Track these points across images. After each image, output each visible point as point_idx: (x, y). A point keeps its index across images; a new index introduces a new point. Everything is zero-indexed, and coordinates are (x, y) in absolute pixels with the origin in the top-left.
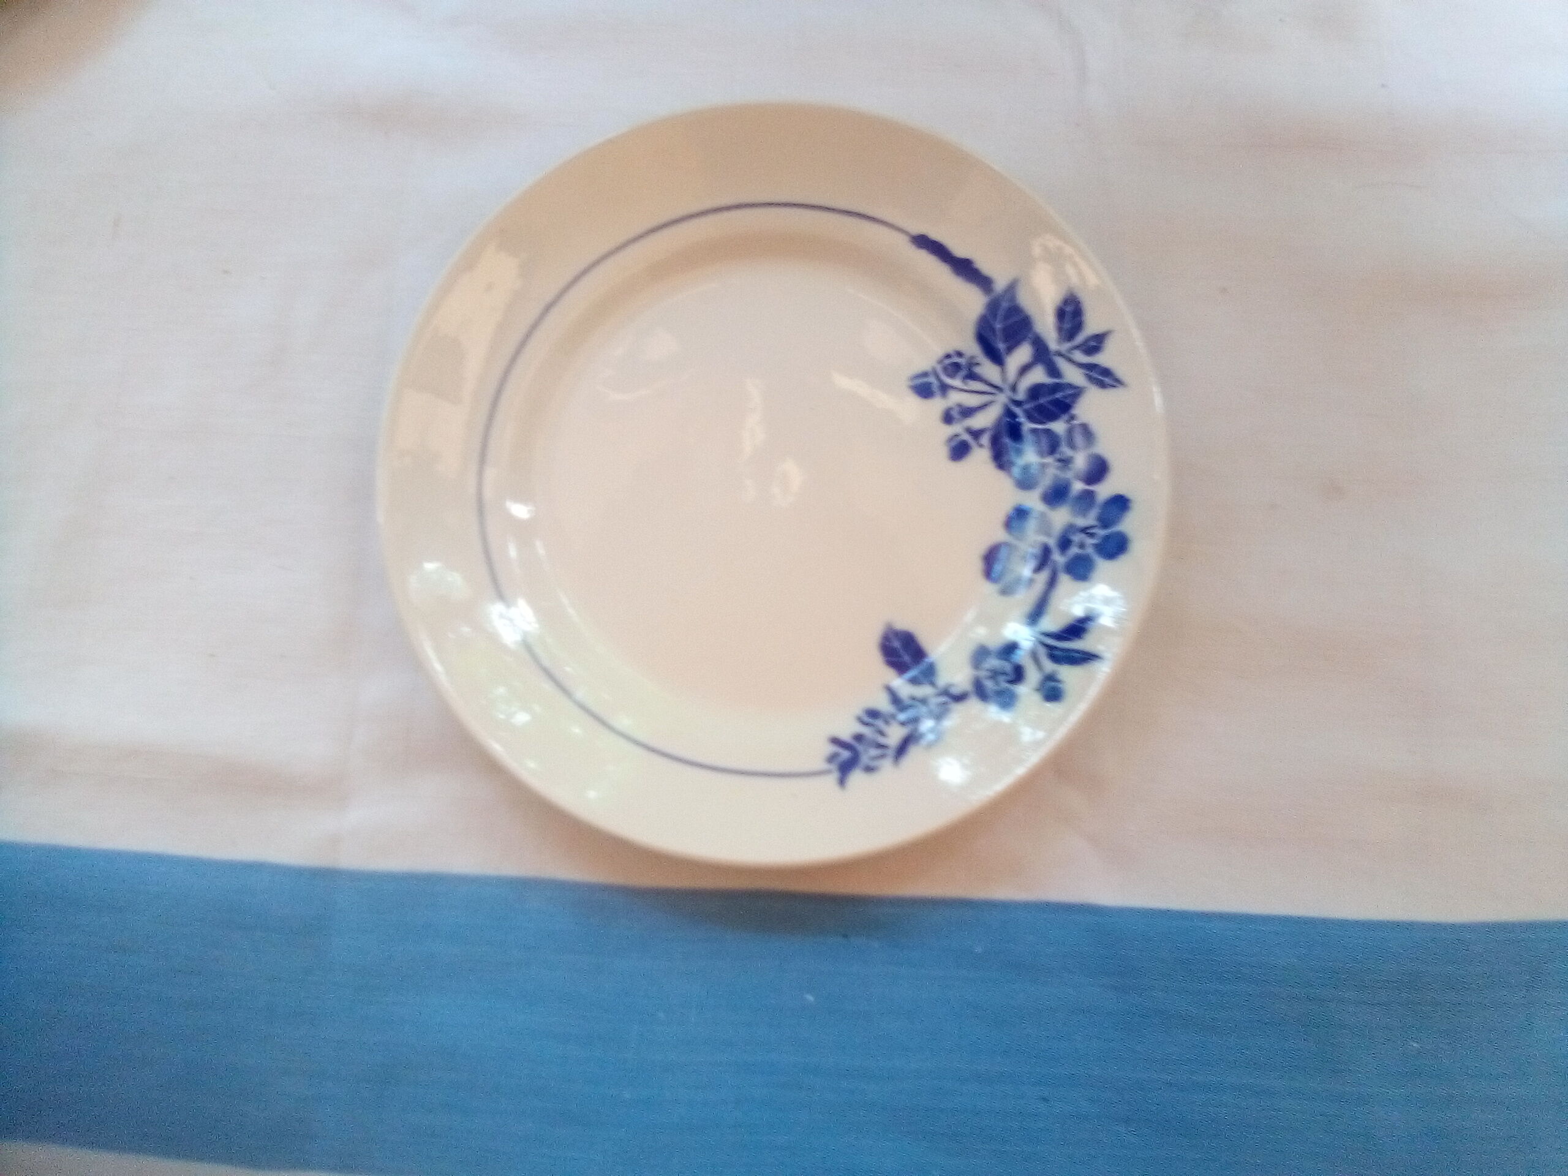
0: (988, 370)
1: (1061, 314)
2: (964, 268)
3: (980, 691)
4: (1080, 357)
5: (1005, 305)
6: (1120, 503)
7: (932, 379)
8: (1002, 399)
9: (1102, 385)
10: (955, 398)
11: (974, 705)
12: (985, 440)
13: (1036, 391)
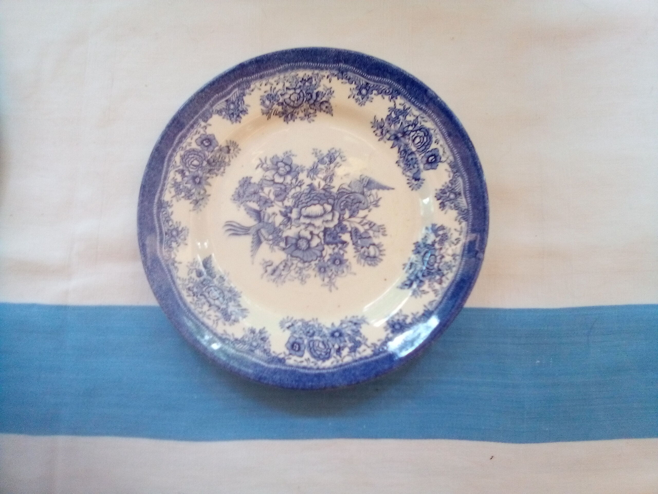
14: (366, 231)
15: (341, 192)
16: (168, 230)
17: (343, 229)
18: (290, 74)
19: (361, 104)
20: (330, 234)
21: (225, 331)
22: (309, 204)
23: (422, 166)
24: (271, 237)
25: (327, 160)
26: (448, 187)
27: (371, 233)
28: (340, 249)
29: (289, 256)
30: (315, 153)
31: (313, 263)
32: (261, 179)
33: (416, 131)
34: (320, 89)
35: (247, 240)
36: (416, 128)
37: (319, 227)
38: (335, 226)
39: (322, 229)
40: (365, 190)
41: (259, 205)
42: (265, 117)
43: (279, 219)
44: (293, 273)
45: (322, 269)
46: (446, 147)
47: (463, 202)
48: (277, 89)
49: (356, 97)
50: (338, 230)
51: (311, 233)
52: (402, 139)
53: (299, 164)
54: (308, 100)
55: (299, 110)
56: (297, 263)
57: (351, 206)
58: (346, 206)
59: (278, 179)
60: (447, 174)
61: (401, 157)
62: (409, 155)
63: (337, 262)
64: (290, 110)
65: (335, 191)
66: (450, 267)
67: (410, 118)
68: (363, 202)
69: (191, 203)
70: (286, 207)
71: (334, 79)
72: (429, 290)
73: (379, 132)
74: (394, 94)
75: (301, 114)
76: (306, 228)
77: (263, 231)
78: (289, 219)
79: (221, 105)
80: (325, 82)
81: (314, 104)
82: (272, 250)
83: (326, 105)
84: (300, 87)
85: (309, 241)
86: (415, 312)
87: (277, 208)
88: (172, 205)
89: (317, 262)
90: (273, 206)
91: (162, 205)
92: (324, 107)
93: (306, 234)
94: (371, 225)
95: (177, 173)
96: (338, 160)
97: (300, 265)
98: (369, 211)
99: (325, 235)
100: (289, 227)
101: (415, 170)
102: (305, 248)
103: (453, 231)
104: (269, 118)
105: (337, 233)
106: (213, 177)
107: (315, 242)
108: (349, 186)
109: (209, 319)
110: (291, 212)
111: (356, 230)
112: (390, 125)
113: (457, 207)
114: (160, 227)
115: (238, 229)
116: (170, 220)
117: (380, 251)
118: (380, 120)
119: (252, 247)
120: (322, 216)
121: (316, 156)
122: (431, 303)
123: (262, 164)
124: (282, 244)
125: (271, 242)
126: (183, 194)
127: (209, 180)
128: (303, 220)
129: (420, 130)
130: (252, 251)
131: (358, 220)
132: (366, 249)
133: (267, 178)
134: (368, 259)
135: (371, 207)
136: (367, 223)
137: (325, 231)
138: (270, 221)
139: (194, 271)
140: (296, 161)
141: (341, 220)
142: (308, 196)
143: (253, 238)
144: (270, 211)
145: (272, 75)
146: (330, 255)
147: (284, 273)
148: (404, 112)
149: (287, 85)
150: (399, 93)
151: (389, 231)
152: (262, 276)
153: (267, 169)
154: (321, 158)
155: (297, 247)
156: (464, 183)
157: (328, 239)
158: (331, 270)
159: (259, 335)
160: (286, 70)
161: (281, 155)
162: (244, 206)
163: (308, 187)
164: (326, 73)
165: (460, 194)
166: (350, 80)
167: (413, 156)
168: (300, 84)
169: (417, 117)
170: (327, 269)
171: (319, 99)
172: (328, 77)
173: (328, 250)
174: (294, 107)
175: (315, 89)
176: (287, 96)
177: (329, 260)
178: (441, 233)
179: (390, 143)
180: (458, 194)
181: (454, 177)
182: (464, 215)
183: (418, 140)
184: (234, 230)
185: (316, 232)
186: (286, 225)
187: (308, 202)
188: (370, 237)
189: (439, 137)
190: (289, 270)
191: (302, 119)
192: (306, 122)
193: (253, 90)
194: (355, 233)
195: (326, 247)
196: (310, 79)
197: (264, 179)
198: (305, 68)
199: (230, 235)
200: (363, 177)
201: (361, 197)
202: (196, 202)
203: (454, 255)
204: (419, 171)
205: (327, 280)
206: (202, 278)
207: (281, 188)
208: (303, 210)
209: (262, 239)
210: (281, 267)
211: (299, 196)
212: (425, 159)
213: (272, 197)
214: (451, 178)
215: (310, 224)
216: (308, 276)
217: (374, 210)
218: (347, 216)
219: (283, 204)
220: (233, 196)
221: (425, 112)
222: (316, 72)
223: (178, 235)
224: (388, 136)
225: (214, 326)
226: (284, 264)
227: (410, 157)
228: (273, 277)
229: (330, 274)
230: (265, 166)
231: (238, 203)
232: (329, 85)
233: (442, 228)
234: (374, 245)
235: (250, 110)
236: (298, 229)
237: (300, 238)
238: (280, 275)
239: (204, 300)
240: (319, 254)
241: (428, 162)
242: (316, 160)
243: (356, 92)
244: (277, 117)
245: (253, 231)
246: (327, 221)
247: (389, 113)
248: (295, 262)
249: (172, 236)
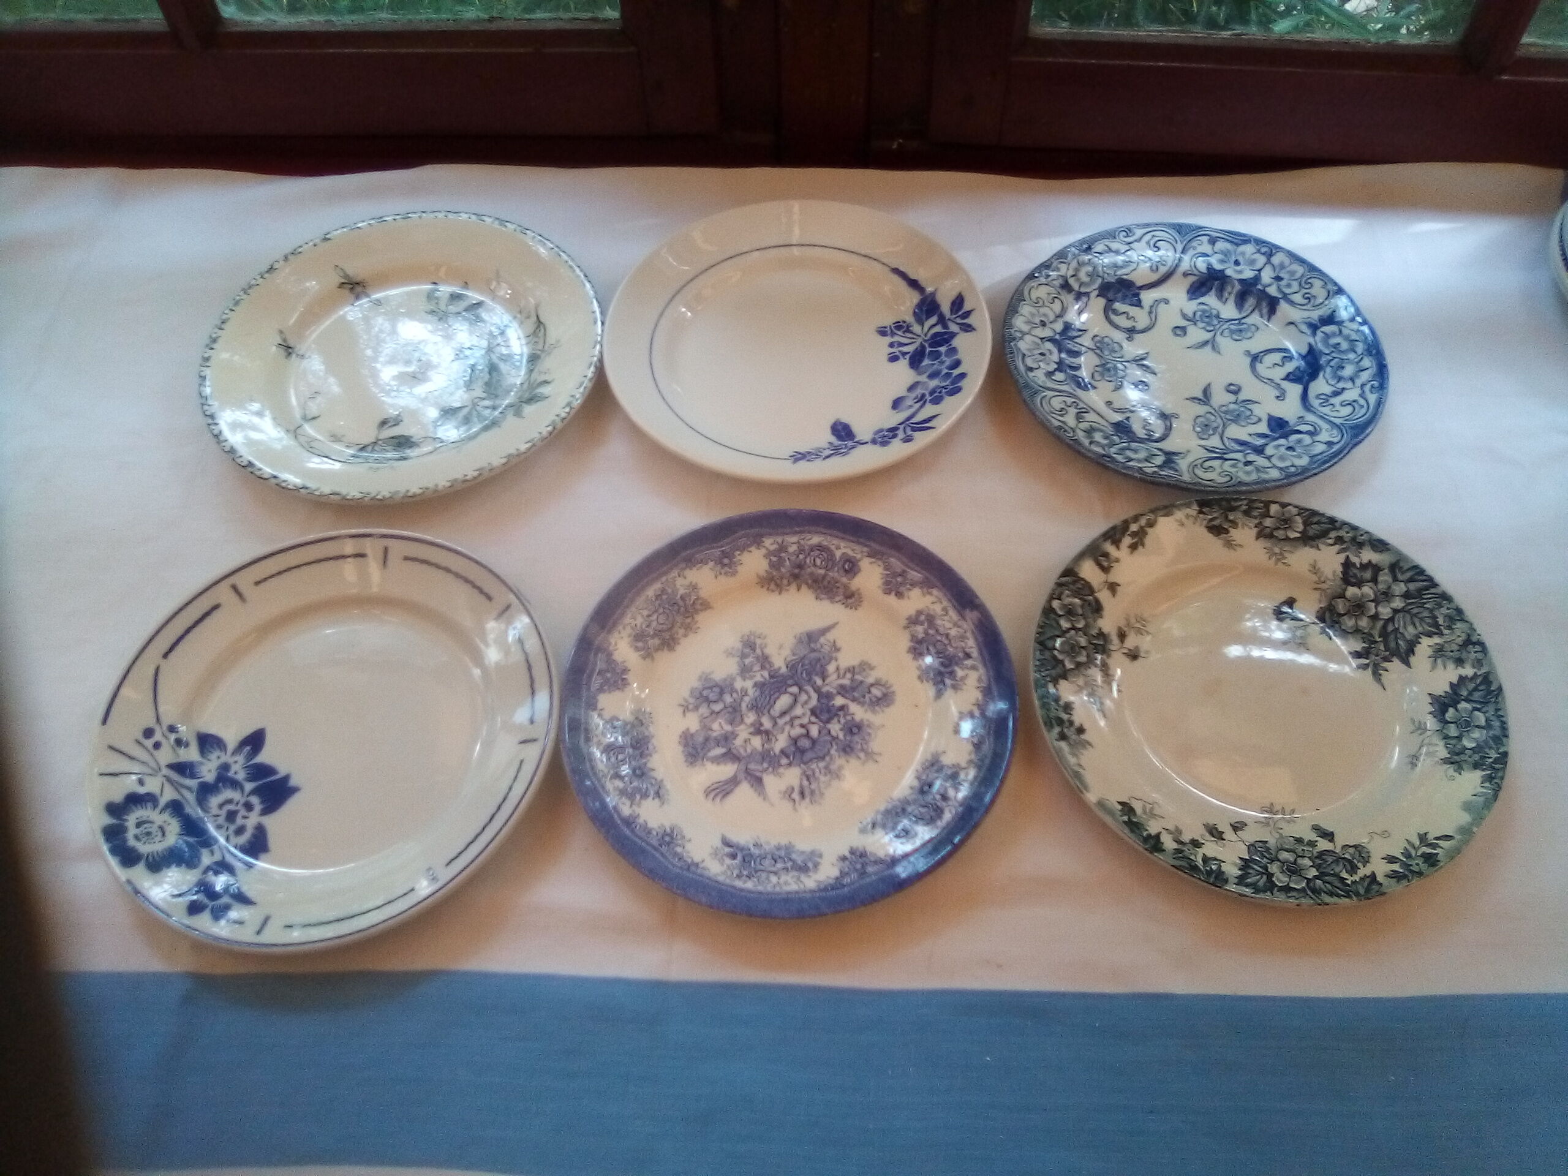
0: (917, 328)
1: (953, 303)
2: (914, 284)
3: (874, 442)
4: (959, 321)
5: (929, 299)
6: (963, 376)
7: (888, 329)
8: (919, 341)
9: (967, 331)
10: (896, 339)
11: (870, 448)
12: (908, 357)
13: (936, 334)
14: (852, 680)
15: (792, 667)
16: (659, 840)
17: (829, 696)
18: (640, 601)
19: (734, 574)
20: (821, 711)
21: (816, 881)
22: (772, 701)
23: (844, 580)
24: (765, 765)
25: (747, 650)
26: (887, 575)
27: (858, 677)
28: (844, 716)
29: (802, 765)
30: (729, 654)
31: (833, 752)
32: (701, 722)
33: (809, 554)
34: (682, 591)
35: (745, 790)
36: (807, 552)
37: (804, 714)
38: (818, 700)
39: (809, 713)
40: (812, 645)
41: (723, 747)
42: (648, 661)
43: (757, 742)
44: (822, 778)
45: (847, 749)
46: (851, 544)
47: (915, 575)
48: (639, 625)
49: (723, 571)
50: (824, 701)
51: (802, 726)
52: (803, 572)
53: (724, 676)
54: (678, 611)
55: (675, 629)
56: (817, 766)
57: (814, 670)
58: (809, 674)
59: (717, 707)
60: (875, 566)
61: (816, 591)
62: (822, 582)
63: (855, 730)
64: (667, 635)
65: (784, 670)
66: (963, 638)
67: (793, 548)
68: (821, 657)
69: (653, 799)
70: (752, 725)
71: (688, 572)
72: (967, 671)
73: (772, 586)
74: (757, 541)
75: (681, 631)
76: (792, 726)
77: (752, 766)
78: (767, 733)
79: (596, 682)
80: (680, 582)
81: (686, 611)
82: (780, 775)
83: (700, 601)
84: (659, 605)
85: (807, 735)
86: (974, 701)
87: (743, 733)
88: (639, 815)
89: (835, 747)
90: (737, 735)
91: (629, 822)
92: (698, 607)
93: (797, 731)
94: (851, 670)
95: (614, 781)
96: (758, 642)
97: (822, 764)
98: (836, 660)
99: (817, 717)
100: (774, 739)
101: (841, 591)
102: (811, 745)
103: (932, 607)
104: (653, 659)
105: (827, 705)
106: (648, 760)
107: (814, 731)
108: (794, 655)
109: (789, 884)
110: (761, 725)
111: (842, 687)
112: (778, 569)
113: (913, 585)
114: (648, 844)
115: (726, 786)
116: (651, 830)
117: (883, 686)
118: (765, 575)
119: (756, 790)
120: (796, 701)
121: (733, 656)
122: (979, 680)
123: (687, 707)
124: (784, 761)
125: (771, 769)
126: (638, 797)
127: (649, 765)
128: (781, 722)
129: (812, 550)
130: (759, 794)
131: (835, 676)
132: (870, 695)
133: (705, 715)
134: (880, 702)
135: (834, 655)
136: (845, 673)
137: (813, 712)
138: (749, 750)
139: (725, 858)
140: (719, 676)
141: (817, 690)
142: (764, 696)
143: (749, 782)
144: (738, 742)
145: (623, 614)
146: (841, 730)
147: (813, 786)
148: (782, 548)
149: (645, 613)
150: (762, 536)
151: (874, 661)
152: (795, 809)
153: (697, 708)
154: (739, 654)
155: (802, 752)
156: (899, 559)
157: (825, 717)
158: (857, 742)
159: (853, 857)
160: (632, 601)
161: (696, 684)
162: (707, 760)
163: (755, 689)
164: (674, 573)
165: (904, 571)
166: (704, 562)
167: (828, 578)
168: (657, 602)
169: (799, 542)
170: (852, 745)
171: (687, 602)
172: (679, 576)
173: (835, 728)
174: (670, 629)
175: (676, 596)
176: (654, 624)
177: (845, 736)
178: (922, 618)
179: (793, 587)
180: (903, 574)
181: (884, 563)
182: (926, 585)
183: (818, 562)
184: (720, 792)
185: (805, 721)
186: (769, 740)
187: (769, 702)
188: (862, 682)
189: (835, 541)
190: (817, 779)
191: (685, 636)
192: (691, 636)
193: (616, 644)
194: (843, 691)
195: (829, 726)
196: (663, 591)
197: (703, 719)
198: (649, 584)
199: (721, 800)
200: (798, 636)
201: (814, 655)
202: (658, 794)
203: (956, 625)
204: (846, 587)
205: (862, 755)
206: (739, 857)
207: (729, 712)
208: (772, 712)
209: (758, 774)
210: (805, 783)
211: (754, 704)
212: (842, 572)
213: (728, 728)
214: (882, 566)
215: (792, 719)
216: (840, 768)
217: (840, 655)
218: (819, 682)
219: (746, 724)
220: (686, 761)
221: (801, 532)
222: (664, 579)
223: (672, 838)
224: (785, 582)
225: (802, 886)
226: (805, 779)
227: (825, 583)
228: (807, 800)
229: (859, 747)
230: (691, 707)
231: (700, 762)
232: (686, 582)
233: (919, 613)
234: (872, 685)
235: (629, 665)
236: (786, 733)
237: (795, 741)
238: (812, 792)
239: (764, 875)
240: (828, 738)
241: (846, 571)
242: (737, 659)
243: (719, 567)
244: (660, 652)
245: (741, 776)
246: (806, 703)
247: (768, 560)
248: (814, 766)
249: (669, 844)
